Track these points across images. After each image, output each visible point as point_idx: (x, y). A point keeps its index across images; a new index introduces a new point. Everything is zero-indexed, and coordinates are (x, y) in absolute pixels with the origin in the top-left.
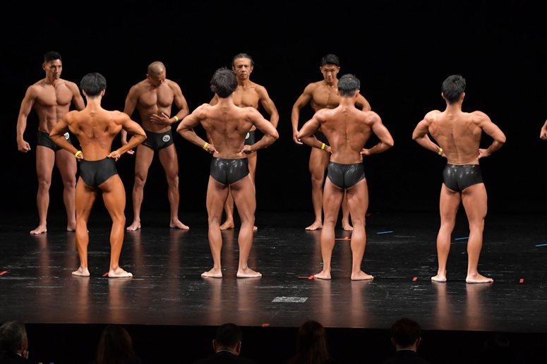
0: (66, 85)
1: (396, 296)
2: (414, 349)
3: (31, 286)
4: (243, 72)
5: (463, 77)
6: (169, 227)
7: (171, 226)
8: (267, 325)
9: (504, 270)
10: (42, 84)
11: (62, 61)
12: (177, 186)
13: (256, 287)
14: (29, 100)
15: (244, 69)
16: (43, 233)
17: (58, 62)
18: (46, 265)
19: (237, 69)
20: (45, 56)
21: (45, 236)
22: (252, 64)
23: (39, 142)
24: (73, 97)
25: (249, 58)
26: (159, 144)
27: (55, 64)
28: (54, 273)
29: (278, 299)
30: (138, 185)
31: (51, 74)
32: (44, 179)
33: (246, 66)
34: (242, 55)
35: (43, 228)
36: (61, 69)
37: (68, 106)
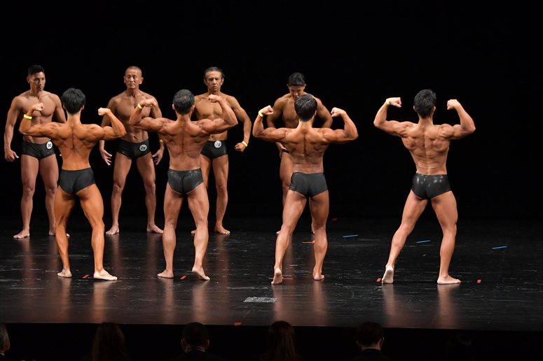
0: (50, 97)
1: (361, 296)
2: (378, 347)
3: (14, 287)
4: (214, 84)
5: (433, 92)
6: (146, 231)
7: (148, 230)
8: (239, 324)
9: (463, 271)
10: (27, 96)
11: (45, 73)
12: (154, 192)
13: (229, 288)
14: (15, 110)
15: (215, 81)
16: (26, 237)
17: (41, 74)
18: (29, 267)
19: (208, 82)
20: (29, 69)
21: (28, 240)
22: (222, 77)
23: (24, 150)
24: (56, 108)
25: (219, 71)
26: (136, 153)
27: (39, 77)
28: (38, 275)
29: (250, 300)
30: (116, 192)
31: (36, 87)
32: (29, 186)
33: (216, 79)
34: (213, 68)
35: (26, 233)
36: (44, 81)
37: (51, 117)
